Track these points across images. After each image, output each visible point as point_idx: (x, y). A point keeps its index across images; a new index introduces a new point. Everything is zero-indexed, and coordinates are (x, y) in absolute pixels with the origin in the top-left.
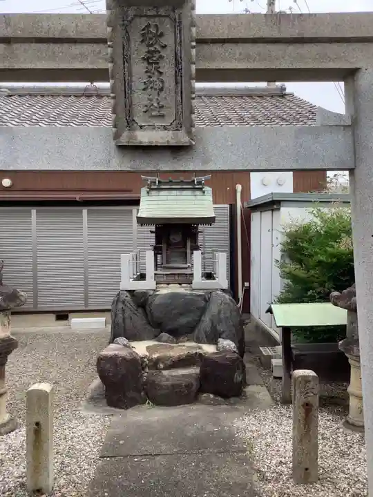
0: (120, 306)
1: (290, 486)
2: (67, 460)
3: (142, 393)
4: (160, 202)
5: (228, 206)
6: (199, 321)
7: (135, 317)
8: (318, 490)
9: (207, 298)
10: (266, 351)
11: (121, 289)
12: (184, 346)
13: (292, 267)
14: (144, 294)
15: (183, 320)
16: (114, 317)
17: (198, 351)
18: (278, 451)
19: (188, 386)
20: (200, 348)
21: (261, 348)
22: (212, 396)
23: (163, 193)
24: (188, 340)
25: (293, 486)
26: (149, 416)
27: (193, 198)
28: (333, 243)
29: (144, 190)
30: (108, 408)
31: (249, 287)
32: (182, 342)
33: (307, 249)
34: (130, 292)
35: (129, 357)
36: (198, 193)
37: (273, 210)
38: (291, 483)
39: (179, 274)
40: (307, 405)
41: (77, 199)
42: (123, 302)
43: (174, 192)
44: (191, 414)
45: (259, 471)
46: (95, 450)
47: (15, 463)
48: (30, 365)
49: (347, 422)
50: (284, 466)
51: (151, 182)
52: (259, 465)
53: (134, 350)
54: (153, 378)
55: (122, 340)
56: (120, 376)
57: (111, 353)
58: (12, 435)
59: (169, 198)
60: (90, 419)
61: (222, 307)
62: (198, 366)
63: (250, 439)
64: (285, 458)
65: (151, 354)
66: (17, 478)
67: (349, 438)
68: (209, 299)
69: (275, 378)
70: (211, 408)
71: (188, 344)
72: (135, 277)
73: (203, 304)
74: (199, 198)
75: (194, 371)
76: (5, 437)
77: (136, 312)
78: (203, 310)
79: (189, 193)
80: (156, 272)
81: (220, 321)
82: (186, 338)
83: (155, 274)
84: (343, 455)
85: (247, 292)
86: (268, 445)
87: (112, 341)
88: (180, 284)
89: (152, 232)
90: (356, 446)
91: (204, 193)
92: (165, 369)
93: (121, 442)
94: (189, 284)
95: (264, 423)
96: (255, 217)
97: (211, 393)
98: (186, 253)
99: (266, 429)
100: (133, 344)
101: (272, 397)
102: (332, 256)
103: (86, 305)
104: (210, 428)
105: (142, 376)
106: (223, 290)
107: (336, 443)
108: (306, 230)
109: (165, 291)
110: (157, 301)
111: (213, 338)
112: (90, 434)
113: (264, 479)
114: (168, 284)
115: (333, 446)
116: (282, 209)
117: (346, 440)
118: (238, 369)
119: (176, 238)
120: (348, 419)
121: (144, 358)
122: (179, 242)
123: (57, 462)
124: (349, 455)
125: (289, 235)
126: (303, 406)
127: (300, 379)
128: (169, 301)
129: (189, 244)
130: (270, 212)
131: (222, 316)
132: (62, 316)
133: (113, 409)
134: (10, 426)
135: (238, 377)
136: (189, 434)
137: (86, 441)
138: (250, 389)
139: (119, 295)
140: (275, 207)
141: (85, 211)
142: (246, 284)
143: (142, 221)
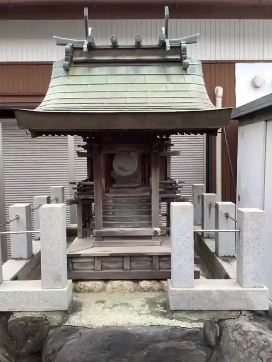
27: (163, 79)
36: (173, 69)
39: (131, 257)
43: (122, 70)
51: (74, 49)
59: (111, 80)
74: (174, 79)
91: (185, 69)
114: (107, 281)
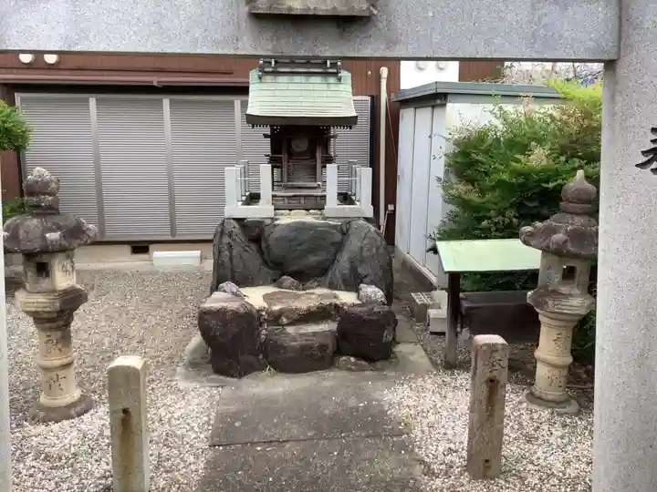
0: (226, 240)
1: (465, 482)
2: (165, 452)
3: (261, 357)
4: (277, 93)
5: (369, 98)
6: (334, 260)
7: (245, 255)
8: (502, 488)
9: (345, 230)
10: (420, 298)
11: (226, 216)
12: (313, 294)
13: (461, 188)
14: (259, 224)
15: (312, 259)
16: (217, 254)
17: (334, 301)
18: (445, 434)
19: (323, 347)
20: (336, 297)
21: (413, 294)
22: (352, 359)
23: (281, 79)
24: (319, 286)
25: (469, 482)
26: (271, 386)
27: (325, 87)
28: (518, 156)
29: (254, 74)
30: (215, 376)
31: (395, 211)
32: (309, 288)
33: (483, 163)
34: (239, 220)
35: (242, 310)
36: (332, 80)
37: (433, 107)
38: (465, 479)
39: (305, 196)
40: (492, 381)
41: (155, 84)
42: (230, 235)
43: (297, 79)
44: (327, 384)
45: (422, 462)
46: (202, 436)
47: (95, 457)
48: (103, 318)
49: (532, 394)
50: (454, 454)
51: (265, 62)
52: (422, 453)
53: (246, 299)
54: (274, 338)
55: (229, 286)
56: (230, 336)
57: (217, 305)
58: (86, 417)
59: (291, 86)
60: (192, 393)
61: (365, 242)
62: (334, 321)
63: (407, 417)
64: (455, 444)
65: (270, 305)
66: (99, 479)
67: (535, 416)
68: (347, 230)
69: (432, 333)
70: (351, 376)
71: (319, 291)
72: (244, 198)
73: (338, 237)
74: (333, 87)
75: (328, 327)
76: (76, 420)
77: (247, 248)
78: (339, 247)
79: (318, 79)
80: (274, 193)
81: (362, 261)
82: (316, 284)
83: (273, 196)
84: (530, 439)
85: (391, 217)
86: (431, 426)
87: (215, 288)
88: (308, 210)
89: (266, 136)
90: (545, 427)
91: (340, 80)
92: (289, 324)
93: (237, 424)
94: (320, 209)
95: (423, 395)
96: (407, 116)
97: (351, 356)
98: (315, 166)
99: (428, 404)
100: (245, 291)
101: (430, 359)
102: (519, 174)
103: (173, 233)
104: (352, 402)
105: (259, 335)
106: (367, 219)
107: (519, 423)
108: (482, 136)
109: (287, 219)
110: (277, 234)
111: (352, 284)
112: (194, 414)
113: (430, 473)
114: (291, 210)
115: (516, 427)
116: (449, 105)
117: (532, 419)
118: (389, 325)
119: (301, 145)
120: (534, 390)
121: (262, 310)
122: (305, 152)
123: (151, 455)
124: (537, 439)
125: (457, 143)
126: (486, 382)
127: (484, 348)
128: (293, 234)
129: (318, 155)
130: (430, 109)
131: (366, 254)
132: (140, 248)
133: (221, 377)
134: (83, 406)
135: (387, 336)
136: (327, 412)
137: (188, 424)
138: (401, 349)
139: (223, 224)
140: (438, 102)
141: (166, 102)
142: (391, 207)
143: (254, 121)
